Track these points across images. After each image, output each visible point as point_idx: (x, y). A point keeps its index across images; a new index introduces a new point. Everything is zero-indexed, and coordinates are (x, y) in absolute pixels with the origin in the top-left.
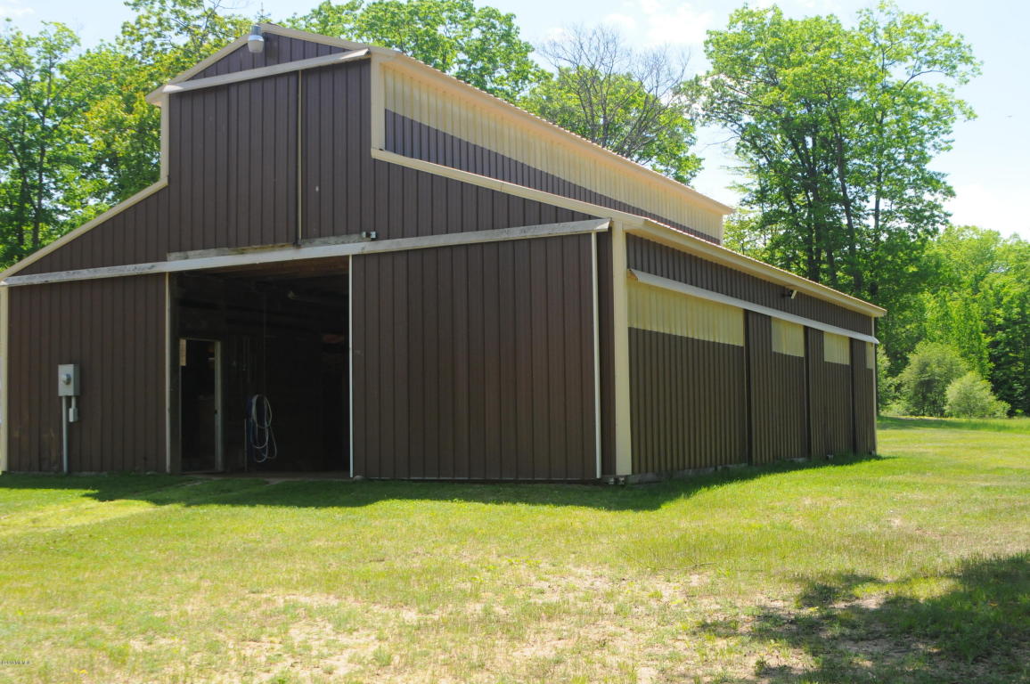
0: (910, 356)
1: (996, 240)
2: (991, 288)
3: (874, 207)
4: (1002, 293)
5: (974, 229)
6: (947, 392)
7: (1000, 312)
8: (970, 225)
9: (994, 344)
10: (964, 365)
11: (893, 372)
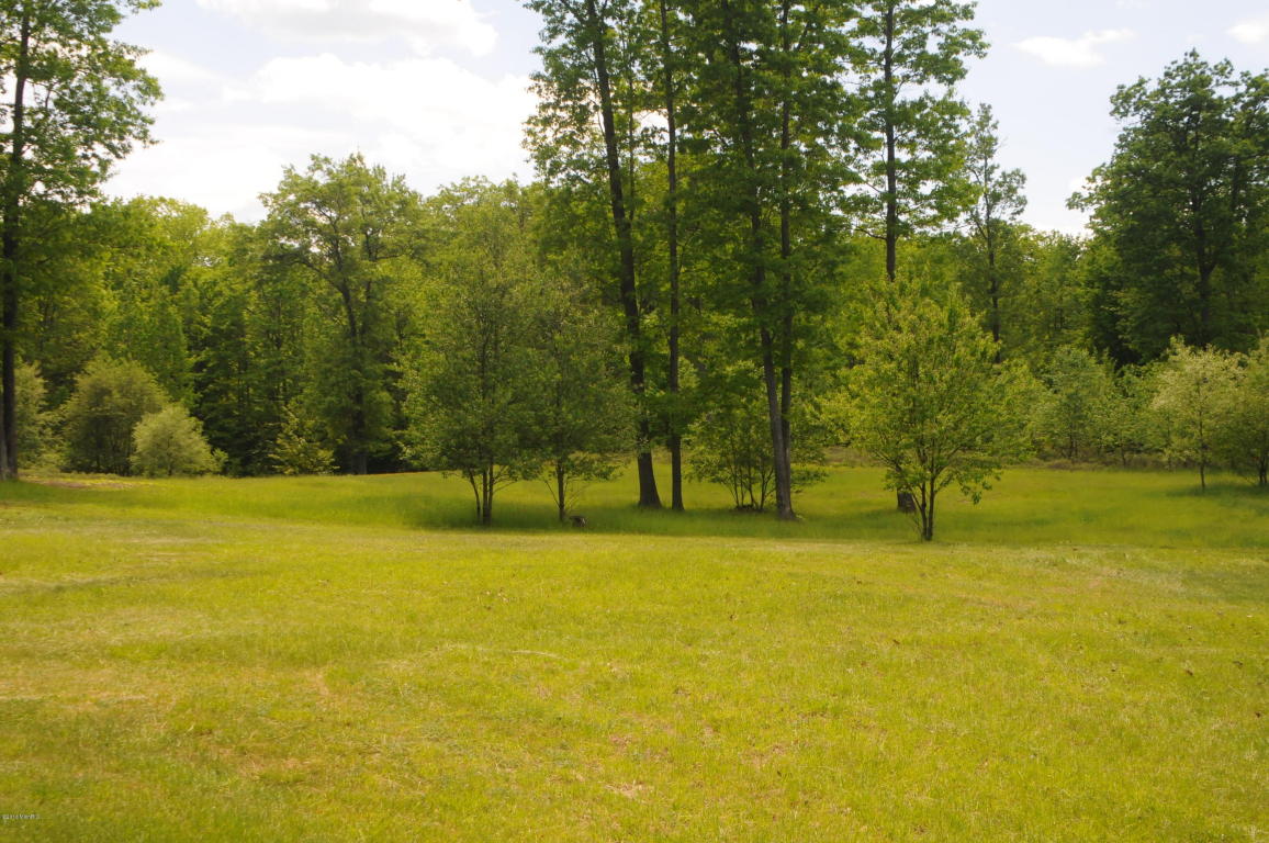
0: (78, 378)
1: (202, 220)
2: (196, 285)
3: (13, 101)
4: (210, 294)
5: (172, 203)
6: (135, 434)
7: (207, 320)
8: (167, 198)
9: (199, 366)
10: (159, 395)
11: (52, 403)
